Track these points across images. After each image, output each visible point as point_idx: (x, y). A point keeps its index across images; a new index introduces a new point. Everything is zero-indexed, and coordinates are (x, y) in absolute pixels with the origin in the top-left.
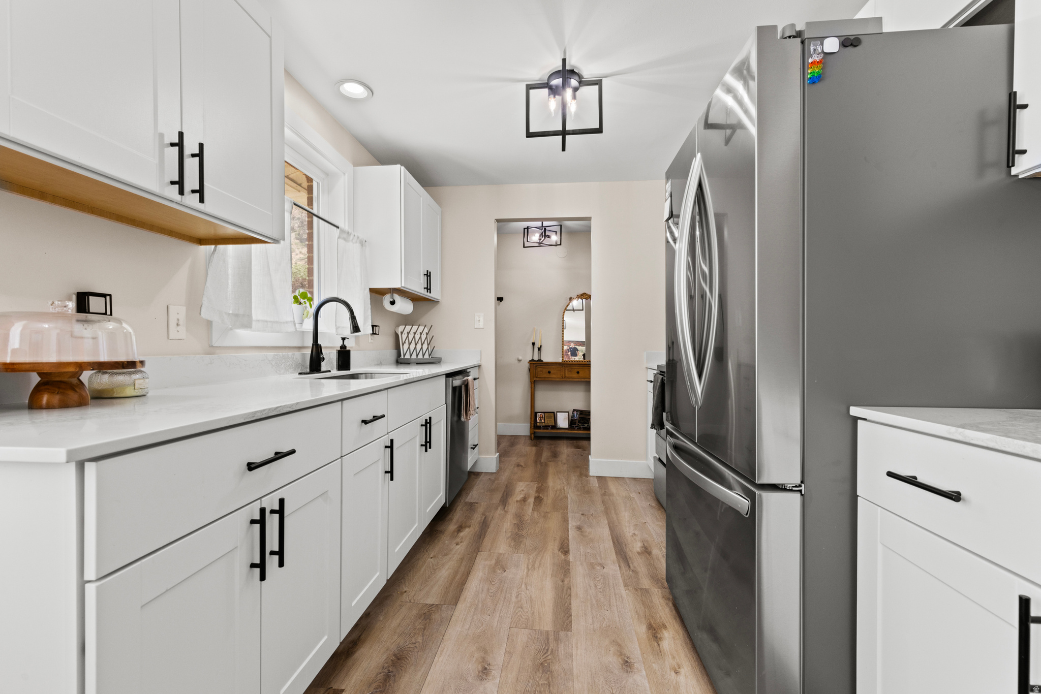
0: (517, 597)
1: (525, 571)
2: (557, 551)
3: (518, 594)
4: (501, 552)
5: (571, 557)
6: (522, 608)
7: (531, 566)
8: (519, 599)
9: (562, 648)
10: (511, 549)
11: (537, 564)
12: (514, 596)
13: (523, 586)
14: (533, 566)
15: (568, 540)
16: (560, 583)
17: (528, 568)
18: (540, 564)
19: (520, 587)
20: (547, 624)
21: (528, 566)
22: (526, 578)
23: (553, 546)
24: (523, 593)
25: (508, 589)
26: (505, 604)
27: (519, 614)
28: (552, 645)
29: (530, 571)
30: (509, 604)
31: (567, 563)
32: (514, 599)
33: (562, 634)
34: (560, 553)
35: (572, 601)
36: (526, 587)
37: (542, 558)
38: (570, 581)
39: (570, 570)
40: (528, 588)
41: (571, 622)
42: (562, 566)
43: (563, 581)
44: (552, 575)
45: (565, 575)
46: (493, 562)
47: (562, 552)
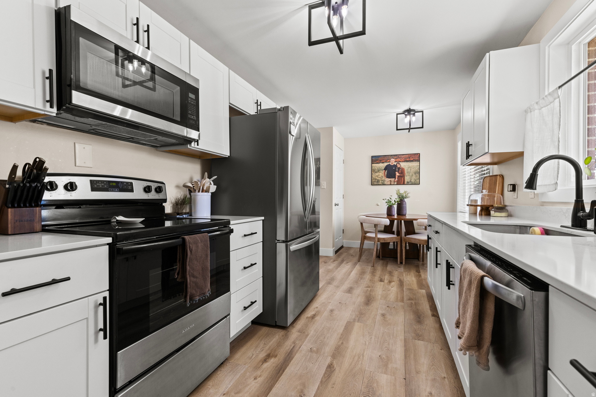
0: (371, 338)
1: (365, 354)
2: (336, 369)
3: (371, 339)
4: (385, 376)
5: (329, 360)
6: (369, 332)
7: (361, 357)
8: (370, 337)
9: (354, 317)
10: (376, 378)
11: (356, 358)
12: (373, 339)
13: (367, 343)
14: (359, 358)
15: (321, 382)
16: (344, 342)
17: (363, 356)
18: (354, 358)
19: (369, 343)
20: (357, 325)
21: (363, 358)
22: (365, 348)
23: (338, 376)
24: (368, 340)
25: (377, 343)
26: (378, 336)
27: (370, 330)
28: (357, 318)
29: (362, 353)
30: (375, 335)
31: (334, 356)
32: (373, 337)
33: (352, 321)
34: (335, 366)
35: (342, 332)
36: (365, 343)
37: (351, 364)
38: (338, 342)
39: (335, 350)
40: (364, 343)
41: (346, 324)
42: (339, 353)
43: (342, 343)
44: (348, 348)
45: (339, 346)
46: (390, 366)
47: (333, 367)
